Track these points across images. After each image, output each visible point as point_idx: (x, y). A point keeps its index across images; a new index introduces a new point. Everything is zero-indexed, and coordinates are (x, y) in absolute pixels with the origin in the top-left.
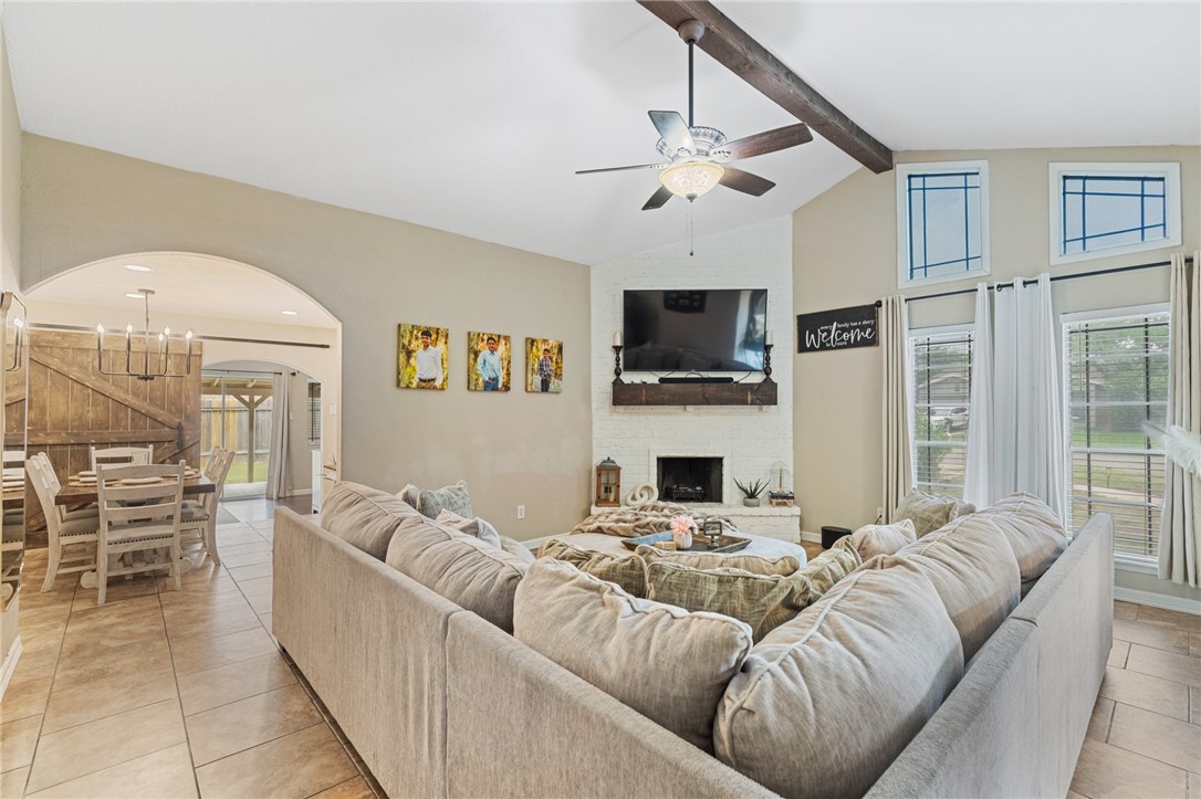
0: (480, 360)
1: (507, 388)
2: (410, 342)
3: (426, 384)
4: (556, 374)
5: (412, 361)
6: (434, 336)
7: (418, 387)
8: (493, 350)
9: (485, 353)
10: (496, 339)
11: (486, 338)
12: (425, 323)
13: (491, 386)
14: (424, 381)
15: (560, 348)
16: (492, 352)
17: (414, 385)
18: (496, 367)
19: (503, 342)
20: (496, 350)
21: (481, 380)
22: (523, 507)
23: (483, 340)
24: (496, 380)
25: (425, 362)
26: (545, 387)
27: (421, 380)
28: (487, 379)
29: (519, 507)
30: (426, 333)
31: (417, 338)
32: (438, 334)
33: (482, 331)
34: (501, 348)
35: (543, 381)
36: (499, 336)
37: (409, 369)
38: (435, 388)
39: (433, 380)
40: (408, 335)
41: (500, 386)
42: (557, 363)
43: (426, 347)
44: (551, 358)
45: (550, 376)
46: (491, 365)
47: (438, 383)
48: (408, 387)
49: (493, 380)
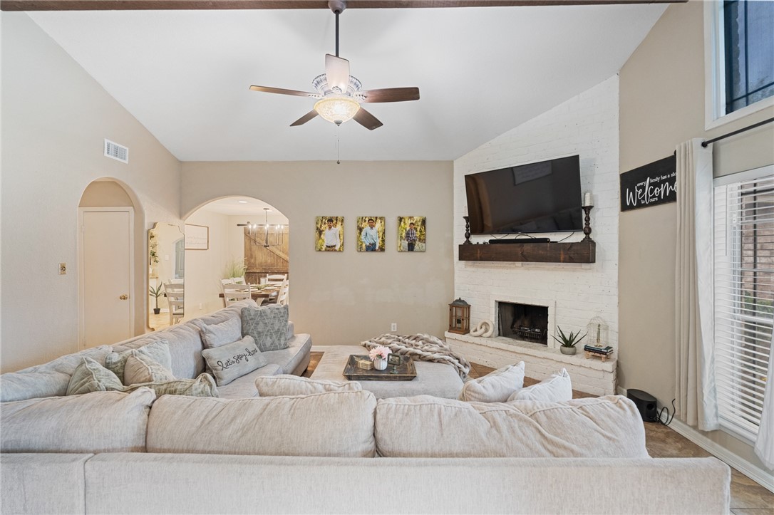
0: (363, 233)
1: (382, 249)
2: (321, 226)
3: (331, 248)
4: (420, 239)
5: (322, 236)
6: (335, 222)
7: (326, 250)
8: (372, 227)
9: (367, 228)
10: (374, 219)
11: (367, 219)
12: (329, 215)
13: (371, 248)
14: (329, 247)
15: (424, 222)
16: (372, 228)
17: (324, 249)
18: (374, 237)
19: (379, 221)
20: (374, 226)
21: (364, 245)
22: (395, 324)
23: (365, 221)
24: (374, 244)
25: (330, 237)
26: (411, 247)
27: (327, 246)
28: (368, 244)
29: (393, 324)
30: (330, 220)
31: (325, 223)
32: (337, 220)
33: (364, 215)
34: (378, 225)
35: (409, 244)
36: (376, 218)
37: (321, 241)
38: (335, 250)
39: (334, 246)
40: (320, 222)
41: (377, 248)
42: (421, 231)
43: (330, 228)
44: (416, 229)
45: (415, 241)
46: (372, 235)
47: (337, 248)
48: (320, 250)
49: (372, 244)
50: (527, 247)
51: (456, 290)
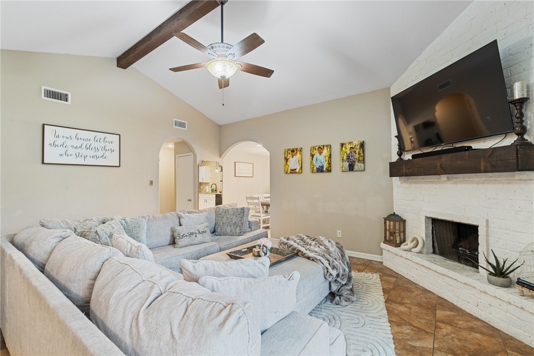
0: (314, 159)
1: (329, 170)
2: (287, 156)
3: (293, 171)
4: (359, 160)
5: (288, 163)
6: (296, 151)
8: (320, 153)
9: (317, 155)
10: (322, 147)
11: (317, 148)
12: (292, 147)
13: (320, 170)
14: (292, 170)
15: (362, 145)
16: (320, 154)
17: (289, 172)
18: (322, 161)
19: (325, 148)
20: (322, 153)
21: (315, 167)
22: (340, 231)
23: (316, 149)
24: (322, 167)
25: (294, 163)
26: (351, 168)
27: (291, 170)
28: (318, 167)
29: (338, 231)
30: (293, 151)
32: (297, 150)
33: (315, 145)
34: (325, 152)
35: (349, 165)
36: (324, 146)
37: (287, 166)
38: (296, 173)
39: (295, 169)
40: (287, 153)
41: (325, 169)
42: (359, 154)
43: (293, 156)
44: (355, 152)
45: (354, 162)
46: (321, 159)
47: (297, 171)
49: (321, 167)
50: (445, 158)
51: (394, 206)
